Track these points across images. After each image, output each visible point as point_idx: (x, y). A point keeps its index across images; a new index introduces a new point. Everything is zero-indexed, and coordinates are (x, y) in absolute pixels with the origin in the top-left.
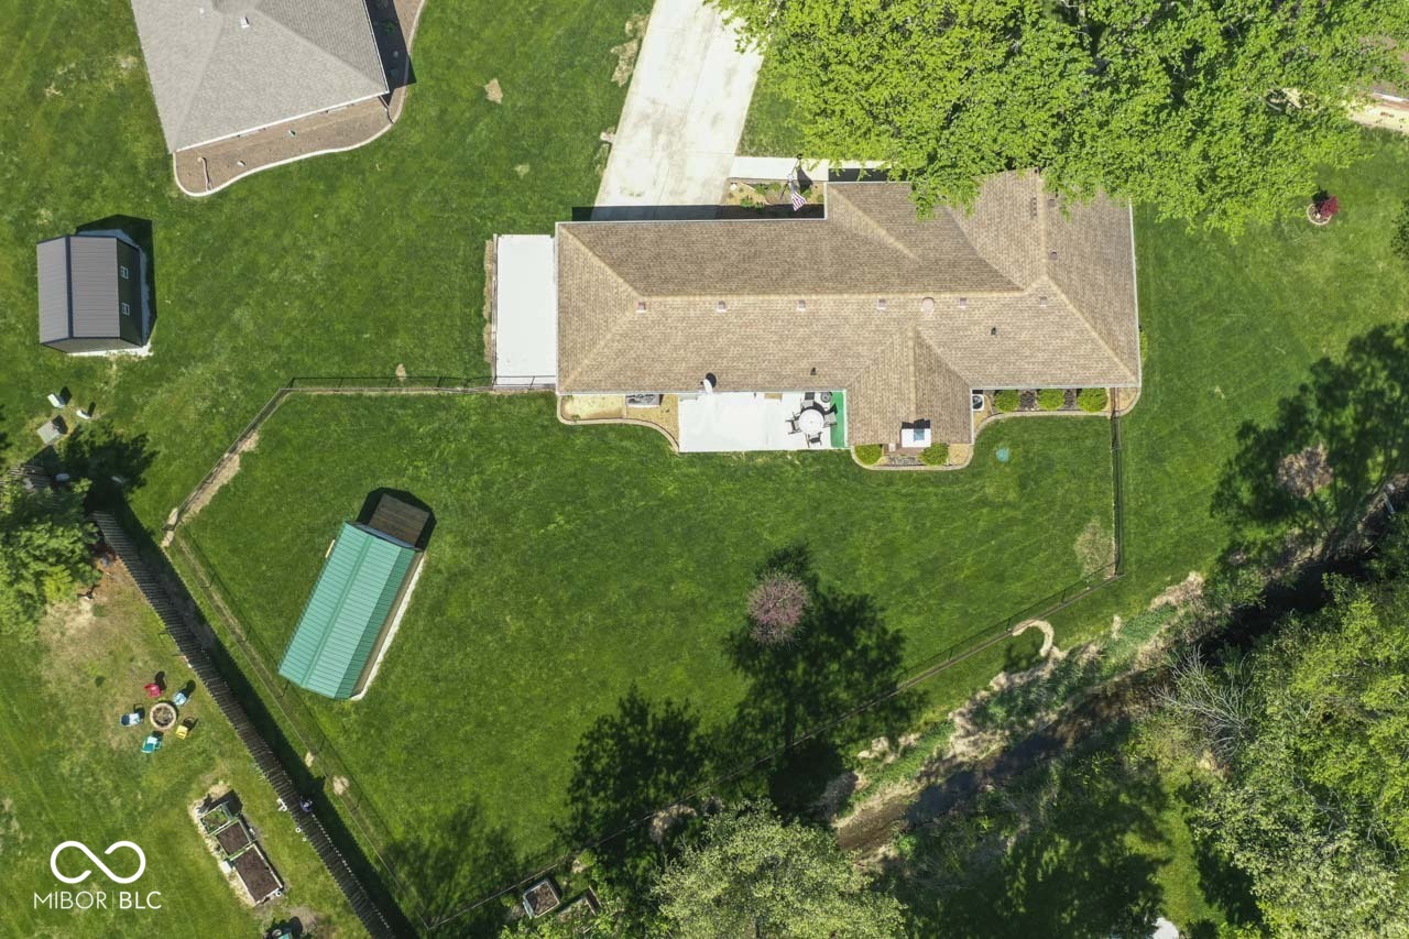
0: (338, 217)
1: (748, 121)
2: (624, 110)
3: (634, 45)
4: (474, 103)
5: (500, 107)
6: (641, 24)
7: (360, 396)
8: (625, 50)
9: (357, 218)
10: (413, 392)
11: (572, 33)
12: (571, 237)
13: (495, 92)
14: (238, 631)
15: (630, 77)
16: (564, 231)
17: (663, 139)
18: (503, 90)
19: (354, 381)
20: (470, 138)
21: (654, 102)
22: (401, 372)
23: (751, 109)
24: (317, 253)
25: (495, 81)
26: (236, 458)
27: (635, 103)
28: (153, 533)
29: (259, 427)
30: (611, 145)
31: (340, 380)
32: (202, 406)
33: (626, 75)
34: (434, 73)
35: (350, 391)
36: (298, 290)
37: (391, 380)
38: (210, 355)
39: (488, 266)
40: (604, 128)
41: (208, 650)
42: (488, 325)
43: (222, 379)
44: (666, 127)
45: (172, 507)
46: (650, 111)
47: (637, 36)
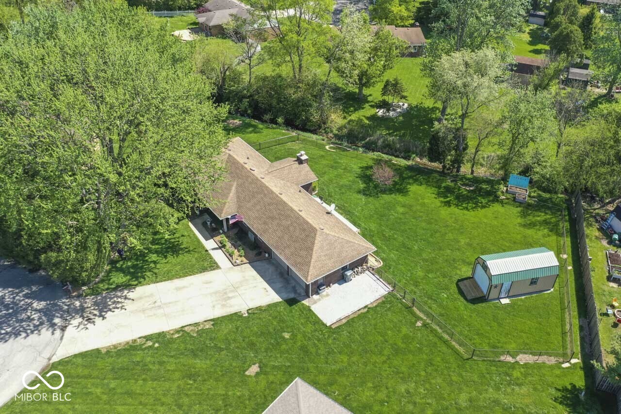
0: (377, 392)
1: (201, 272)
2: (224, 315)
3: (186, 329)
4: (266, 373)
5: (260, 362)
6: (172, 332)
7: (444, 332)
8: (192, 330)
9: (370, 385)
10: (422, 315)
11: (195, 356)
12: (310, 273)
13: (254, 369)
14: (568, 313)
15: (205, 321)
16: (309, 278)
17: (230, 295)
18: (250, 366)
19: (441, 338)
20: (288, 364)
21: (214, 307)
22: (419, 324)
23: (194, 274)
24: (403, 390)
25: (247, 373)
26: (518, 358)
27: (219, 312)
28: (581, 368)
29: (497, 359)
30: (248, 310)
31: (445, 342)
32: (517, 388)
33: (206, 323)
34: (263, 401)
35: (446, 337)
36: (427, 386)
37: (425, 325)
38: (494, 401)
39: (344, 321)
40: (241, 316)
41: (586, 318)
42: (369, 306)
43: (498, 389)
44: (224, 296)
45: (563, 368)
46: (219, 306)
47: (181, 330)
